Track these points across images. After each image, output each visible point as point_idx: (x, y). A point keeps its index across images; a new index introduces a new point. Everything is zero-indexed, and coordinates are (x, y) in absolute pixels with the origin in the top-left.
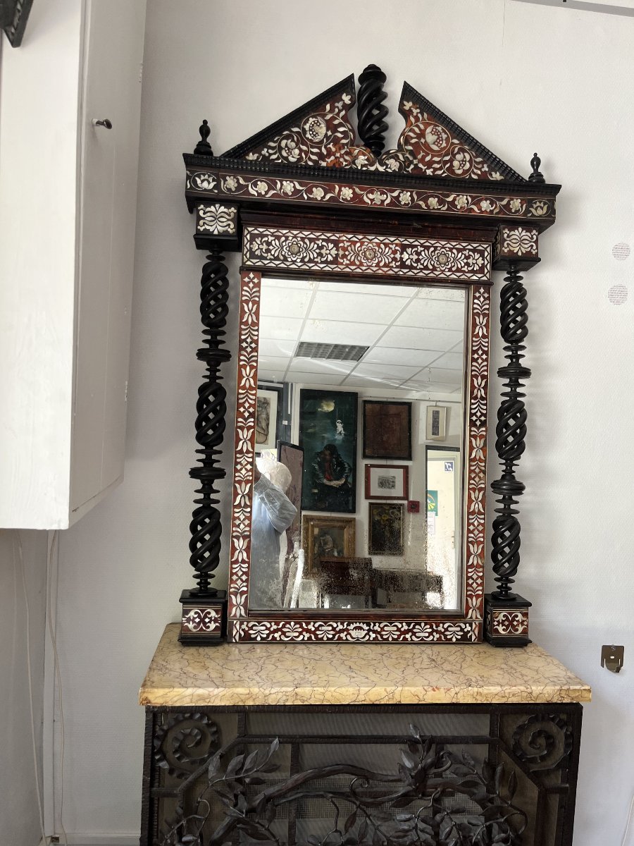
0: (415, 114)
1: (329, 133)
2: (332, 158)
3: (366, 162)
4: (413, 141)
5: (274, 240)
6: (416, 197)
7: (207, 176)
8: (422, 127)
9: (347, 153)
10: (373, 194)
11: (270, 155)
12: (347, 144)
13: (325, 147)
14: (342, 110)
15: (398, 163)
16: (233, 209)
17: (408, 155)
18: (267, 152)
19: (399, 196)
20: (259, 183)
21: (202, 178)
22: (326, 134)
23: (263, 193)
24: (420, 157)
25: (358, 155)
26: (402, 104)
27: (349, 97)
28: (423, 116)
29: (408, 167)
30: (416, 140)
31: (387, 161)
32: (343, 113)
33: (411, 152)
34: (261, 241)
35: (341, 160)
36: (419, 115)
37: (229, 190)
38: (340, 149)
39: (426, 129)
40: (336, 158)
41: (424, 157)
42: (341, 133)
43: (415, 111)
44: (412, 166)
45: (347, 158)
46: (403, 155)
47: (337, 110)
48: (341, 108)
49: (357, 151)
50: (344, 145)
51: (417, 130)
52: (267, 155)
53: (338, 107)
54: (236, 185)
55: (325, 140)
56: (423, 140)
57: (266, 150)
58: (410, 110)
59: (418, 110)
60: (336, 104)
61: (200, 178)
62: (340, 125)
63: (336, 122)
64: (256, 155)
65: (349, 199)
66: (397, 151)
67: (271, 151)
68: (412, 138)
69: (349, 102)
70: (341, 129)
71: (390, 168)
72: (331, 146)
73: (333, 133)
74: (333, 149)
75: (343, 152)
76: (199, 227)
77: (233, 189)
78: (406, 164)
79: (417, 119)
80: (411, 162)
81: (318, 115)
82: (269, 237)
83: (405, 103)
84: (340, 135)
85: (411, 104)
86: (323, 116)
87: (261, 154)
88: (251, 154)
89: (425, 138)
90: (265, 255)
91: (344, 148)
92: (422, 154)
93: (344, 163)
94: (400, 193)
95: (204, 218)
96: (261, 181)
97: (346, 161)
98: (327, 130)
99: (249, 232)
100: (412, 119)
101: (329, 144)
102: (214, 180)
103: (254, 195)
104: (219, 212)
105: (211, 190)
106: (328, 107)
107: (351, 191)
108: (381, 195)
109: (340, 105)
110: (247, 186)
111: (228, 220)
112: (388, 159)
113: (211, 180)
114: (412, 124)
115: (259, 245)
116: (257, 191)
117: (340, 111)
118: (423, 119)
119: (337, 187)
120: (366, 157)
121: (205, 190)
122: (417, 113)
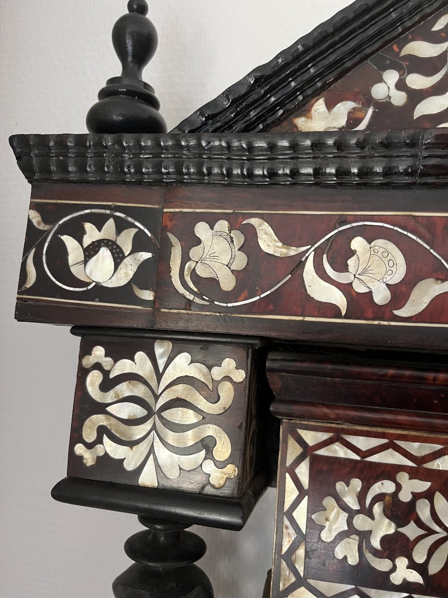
5: (429, 495)
7: (110, 224)
11: (416, 97)
16: (229, 364)
18: (401, 85)
20: (358, 243)
21: (92, 234)
23: (381, 296)
34: (361, 497)
37: (208, 286)
52: (399, 98)
54: (241, 261)
57: (391, 77)
61: (79, 235)
64: (344, 108)
67: (417, 81)
76: (79, 449)
77: (228, 283)
82: (403, 477)
87: (369, 101)
88: (320, 106)
90: (383, 565)
95: (101, 408)
96: (370, 235)
99: (307, 451)
102: (139, 244)
103: (333, 310)
104: (166, 381)
105: (124, 293)
110: (298, 264)
111: (206, 418)
113: (126, 241)
115: (351, 514)
116: (346, 289)
121: (100, 291)
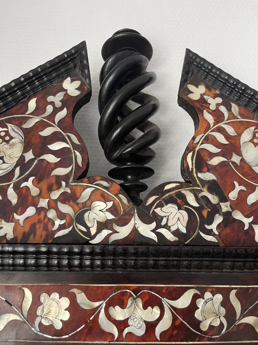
0: (213, 107)
1: (29, 156)
2: (31, 211)
3: (110, 216)
4: (216, 161)
6: (237, 306)
8: (230, 130)
9: (65, 198)
10: (123, 306)
12: (66, 178)
13: (17, 188)
14: (61, 109)
15: (185, 214)
17: (205, 193)
19: (193, 307)
22: (22, 158)
24: (233, 195)
25: (91, 199)
26: (183, 90)
27: (77, 84)
28: (229, 109)
29: (210, 223)
30: (222, 159)
31: (158, 211)
32: (63, 113)
33: (213, 187)
35: (52, 214)
36: (223, 109)
38: (50, 189)
39: (240, 135)
40: (39, 210)
41: (243, 196)
42: (55, 153)
43: (213, 102)
44: (219, 219)
45: (65, 208)
46: (196, 194)
47: (50, 109)
48: (58, 104)
49: (89, 191)
50: (59, 179)
51: (221, 138)
53: (52, 103)
55: (17, 171)
56: (236, 159)
58: (202, 101)
59: (219, 100)
60: (50, 98)
62: (55, 137)
63: (47, 132)
65: (59, 326)
66: (181, 185)
68: (212, 155)
69: (78, 93)
70: (56, 146)
71: (166, 226)
72: (29, 183)
73: (37, 154)
74: (35, 191)
75: (55, 195)
78: (205, 213)
79: (218, 116)
80: (216, 210)
81: (9, 121)
83: (191, 87)
84: (51, 159)
85: (202, 89)
86: (19, 123)
89: (239, 154)
91: (59, 186)
92: (238, 188)
93: (58, 223)
94: (195, 297)
97: (61, 215)
98: (25, 150)
100: (209, 118)
101: (26, 180)
106: (32, 104)
107: (65, 302)
108: (145, 307)
109: (57, 99)
112: (161, 205)
114: (208, 127)
117: (56, 110)
118: (232, 116)
119: (28, 293)
120: (110, 204)
122: (218, 105)
